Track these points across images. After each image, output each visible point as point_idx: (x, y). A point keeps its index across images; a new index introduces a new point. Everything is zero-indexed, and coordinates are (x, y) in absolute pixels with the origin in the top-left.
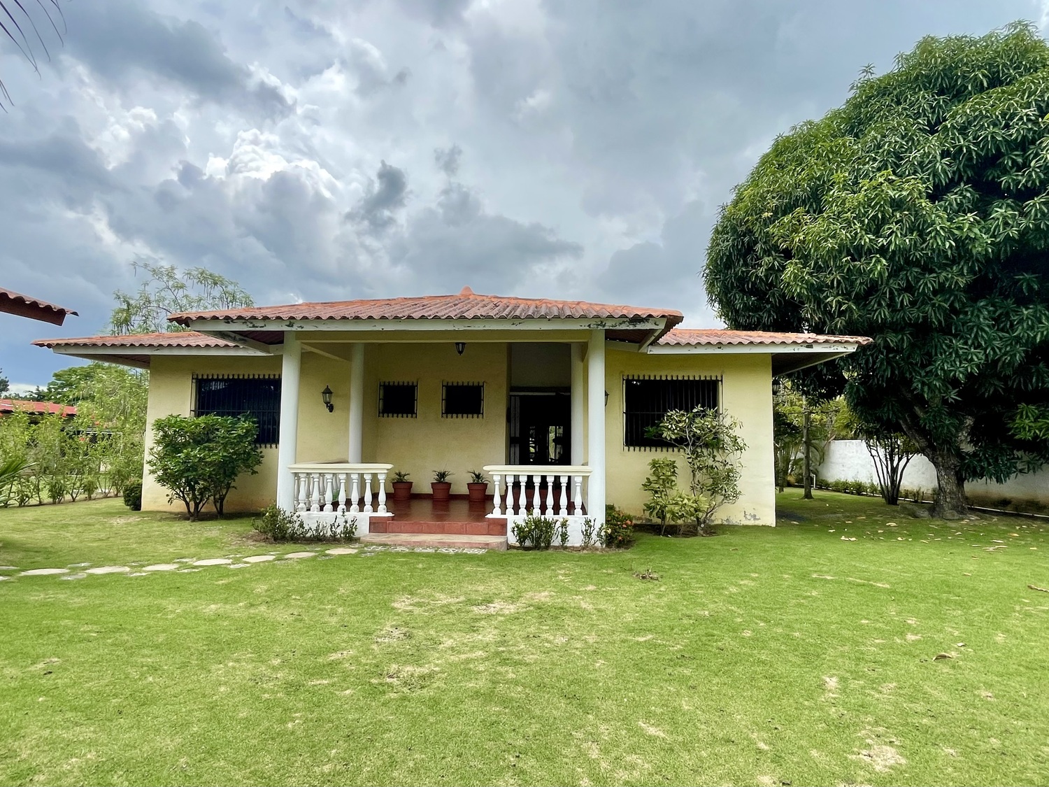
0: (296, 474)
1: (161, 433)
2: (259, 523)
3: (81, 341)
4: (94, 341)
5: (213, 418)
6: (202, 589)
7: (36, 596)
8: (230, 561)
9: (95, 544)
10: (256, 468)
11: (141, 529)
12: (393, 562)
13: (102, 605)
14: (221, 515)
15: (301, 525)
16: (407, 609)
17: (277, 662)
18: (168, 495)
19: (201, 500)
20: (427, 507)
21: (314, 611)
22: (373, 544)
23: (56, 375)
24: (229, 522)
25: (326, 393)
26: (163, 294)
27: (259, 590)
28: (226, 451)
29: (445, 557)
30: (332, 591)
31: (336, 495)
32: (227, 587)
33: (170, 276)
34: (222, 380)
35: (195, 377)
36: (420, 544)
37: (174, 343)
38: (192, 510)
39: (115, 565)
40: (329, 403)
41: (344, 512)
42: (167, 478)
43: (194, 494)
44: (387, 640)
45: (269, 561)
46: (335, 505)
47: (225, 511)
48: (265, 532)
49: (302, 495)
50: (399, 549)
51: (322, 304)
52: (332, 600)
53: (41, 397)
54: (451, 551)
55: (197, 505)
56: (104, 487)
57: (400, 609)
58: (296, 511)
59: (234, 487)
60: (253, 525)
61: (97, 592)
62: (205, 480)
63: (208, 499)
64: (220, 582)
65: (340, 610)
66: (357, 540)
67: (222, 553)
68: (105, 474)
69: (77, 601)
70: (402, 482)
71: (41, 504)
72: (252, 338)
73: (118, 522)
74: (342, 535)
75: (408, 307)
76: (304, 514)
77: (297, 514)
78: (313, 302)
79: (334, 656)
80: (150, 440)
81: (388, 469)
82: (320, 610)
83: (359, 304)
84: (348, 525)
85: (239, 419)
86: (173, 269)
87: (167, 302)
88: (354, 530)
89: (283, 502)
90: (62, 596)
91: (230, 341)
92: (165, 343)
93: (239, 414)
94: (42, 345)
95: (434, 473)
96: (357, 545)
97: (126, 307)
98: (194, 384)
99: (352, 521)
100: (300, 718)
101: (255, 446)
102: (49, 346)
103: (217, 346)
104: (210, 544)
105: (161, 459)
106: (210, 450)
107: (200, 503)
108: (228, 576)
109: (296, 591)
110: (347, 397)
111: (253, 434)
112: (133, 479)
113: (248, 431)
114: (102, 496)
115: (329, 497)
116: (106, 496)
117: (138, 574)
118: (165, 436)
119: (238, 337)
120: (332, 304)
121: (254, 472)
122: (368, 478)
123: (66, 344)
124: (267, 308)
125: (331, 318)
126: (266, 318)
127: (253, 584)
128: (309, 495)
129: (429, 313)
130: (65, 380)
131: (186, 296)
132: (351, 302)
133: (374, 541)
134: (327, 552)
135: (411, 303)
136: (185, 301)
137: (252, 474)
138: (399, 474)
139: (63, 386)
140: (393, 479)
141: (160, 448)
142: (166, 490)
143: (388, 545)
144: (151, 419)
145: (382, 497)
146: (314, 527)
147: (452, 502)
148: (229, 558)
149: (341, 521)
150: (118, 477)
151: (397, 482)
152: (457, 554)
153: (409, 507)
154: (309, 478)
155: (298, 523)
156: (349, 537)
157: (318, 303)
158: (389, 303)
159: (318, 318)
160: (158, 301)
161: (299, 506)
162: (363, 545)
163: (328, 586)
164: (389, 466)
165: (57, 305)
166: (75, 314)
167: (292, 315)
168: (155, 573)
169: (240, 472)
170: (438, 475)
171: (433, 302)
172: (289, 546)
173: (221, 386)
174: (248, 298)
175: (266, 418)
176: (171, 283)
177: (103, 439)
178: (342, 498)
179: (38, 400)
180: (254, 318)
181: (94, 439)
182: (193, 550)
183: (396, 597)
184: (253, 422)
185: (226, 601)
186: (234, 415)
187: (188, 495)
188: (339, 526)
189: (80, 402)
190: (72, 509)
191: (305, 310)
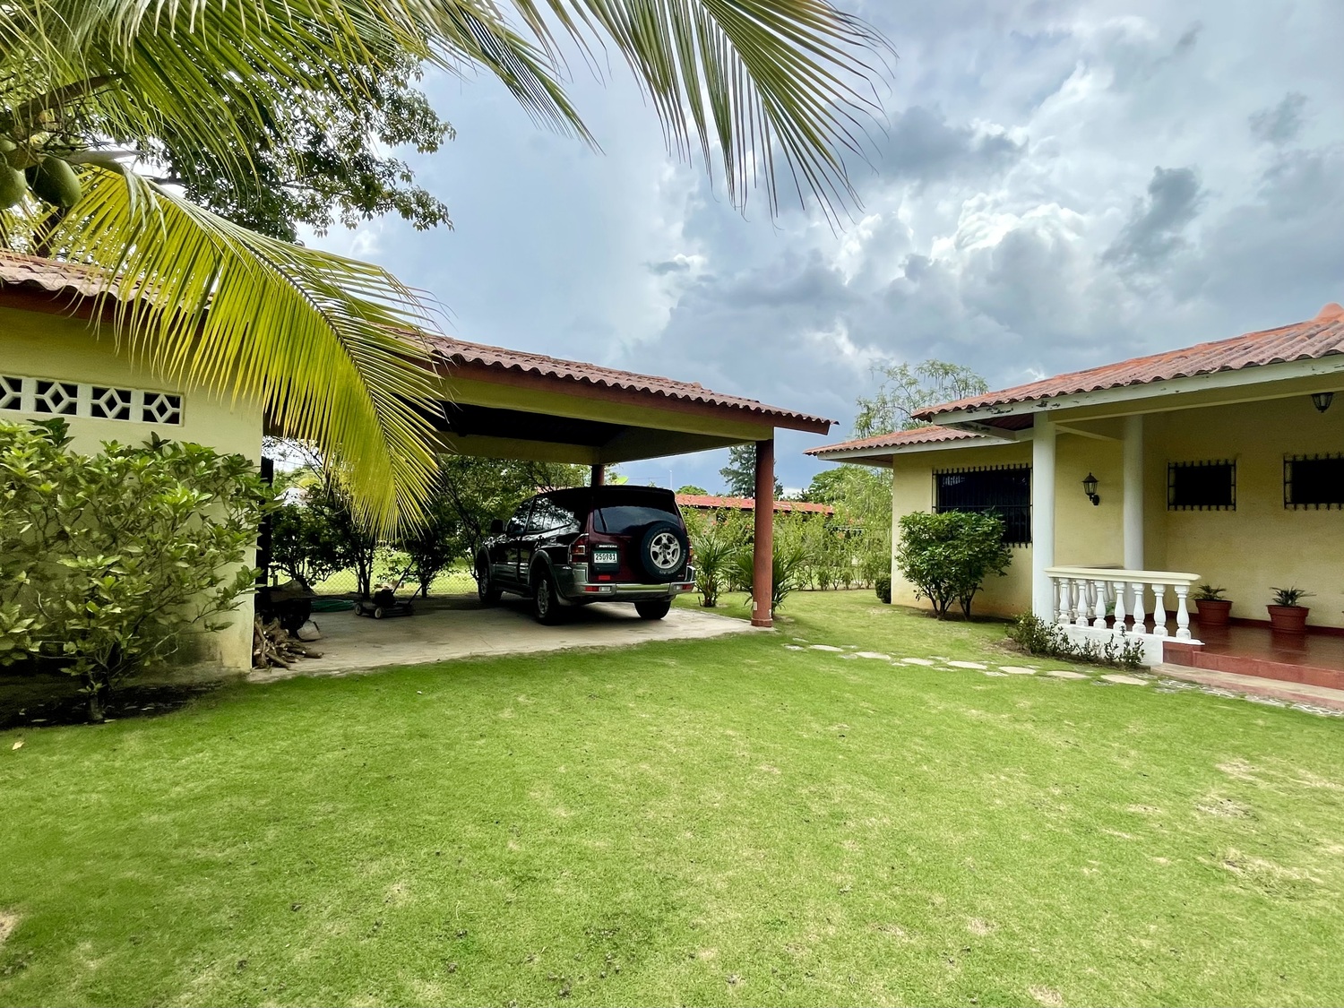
0: (1055, 579)
1: (907, 530)
2: (1013, 630)
3: (837, 447)
4: (847, 446)
5: (955, 515)
6: (960, 691)
7: (823, 668)
8: (985, 667)
9: (858, 630)
10: (1004, 569)
11: (894, 622)
12: (1210, 708)
13: (872, 687)
14: (967, 617)
15: (1065, 640)
16: (1244, 777)
17: (1057, 792)
18: (915, 591)
19: (947, 599)
20: (1263, 639)
21: (1096, 745)
22: (1171, 678)
23: (814, 478)
24: (976, 625)
25: (1089, 482)
26: (897, 393)
27: (1022, 705)
28: (971, 549)
29: (1309, 719)
30: (1120, 728)
31: (1111, 607)
32: (987, 694)
33: (903, 374)
34: (958, 474)
35: (935, 472)
36: (1255, 691)
37: (915, 440)
38: (939, 608)
39: (878, 651)
40: (1093, 494)
41: (1123, 631)
42: (914, 574)
43: (940, 592)
44: (1214, 811)
45: (1029, 675)
46: (1110, 620)
47: (973, 612)
48: (1020, 642)
49: (1064, 604)
50: (1216, 691)
51: (1081, 373)
52: (1119, 738)
53: (805, 499)
54: (1319, 712)
55: (943, 604)
56: (858, 580)
57: (1232, 775)
58: (1057, 622)
59: (980, 588)
60: (1006, 632)
61: (867, 674)
62: (950, 579)
63: (954, 598)
64: (979, 688)
65: (1133, 753)
66: (1146, 669)
67: (976, 657)
68: (858, 568)
69: (853, 679)
70: (1212, 599)
71: (813, 590)
72: (996, 426)
73: (874, 612)
74: (1122, 660)
75: (1216, 355)
76: (1067, 627)
77: (1059, 625)
78: (1069, 373)
79: (1133, 809)
80: (897, 535)
81: (1191, 581)
82: (1103, 745)
83: (1135, 364)
84: (1130, 648)
85: (983, 515)
86: (905, 366)
87: (901, 400)
88: (1139, 655)
89: (1041, 609)
90: (841, 671)
91: (972, 431)
92: (906, 441)
93: (982, 509)
94: (809, 454)
95: (1274, 591)
96: (1146, 676)
97: (865, 411)
98: (934, 481)
99: (1136, 644)
100: (1099, 867)
101: (1002, 545)
102: (815, 454)
103: (957, 438)
104: (961, 645)
105: (908, 555)
106: (955, 547)
107: (946, 602)
108: (985, 682)
109: (1071, 718)
110: (1119, 486)
111: (999, 532)
112: (881, 573)
113: (994, 528)
114: (856, 587)
115: (1100, 610)
116: (860, 588)
117: (898, 664)
118: (911, 533)
119: (980, 426)
120: (1095, 371)
121: (1002, 574)
122: (1159, 591)
123: (827, 451)
124: (1012, 389)
125: (1098, 388)
126: (1013, 401)
127: (1015, 698)
128: (1072, 604)
129: (1261, 357)
130: (822, 483)
131: (919, 391)
132: (1123, 364)
133: (1173, 674)
134: (1103, 677)
135: (1221, 348)
136: (917, 397)
137: (1000, 575)
138: (1207, 589)
139: (819, 488)
140: (1197, 595)
141: (906, 545)
142: (913, 586)
143: (1195, 683)
144: (897, 517)
145: (1183, 618)
146: (1082, 644)
147: (1311, 637)
148: (984, 664)
149: (1119, 641)
150: (869, 571)
151: (1204, 599)
152: (1331, 718)
153: (1227, 636)
154: (1071, 585)
155: (1060, 637)
156: (1132, 663)
157: (1076, 373)
158: (1183, 355)
159: (1080, 391)
160: (893, 401)
161: (1060, 617)
162: (1156, 677)
163: (1111, 719)
164: (1194, 577)
165: (824, 418)
166: (837, 423)
167: (1044, 392)
168: (913, 666)
169: (986, 572)
170: (1281, 595)
171: (1262, 340)
172: (1051, 663)
173: (956, 481)
174: (982, 382)
175: (1012, 514)
176: (904, 381)
177: (855, 535)
178: (1119, 613)
179: (803, 501)
180: (999, 403)
181: (848, 536)
182: (945, 649)
183: (1221, 756)
184: (999, 518)
185: (987, 708)
186: (977, 511)
187: (934, 592)
188: (1116, 647)
189: (834, 502)
190: (836, 595)
191: (1058, 384)
